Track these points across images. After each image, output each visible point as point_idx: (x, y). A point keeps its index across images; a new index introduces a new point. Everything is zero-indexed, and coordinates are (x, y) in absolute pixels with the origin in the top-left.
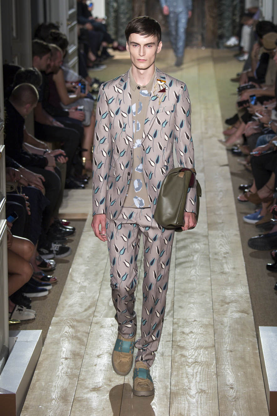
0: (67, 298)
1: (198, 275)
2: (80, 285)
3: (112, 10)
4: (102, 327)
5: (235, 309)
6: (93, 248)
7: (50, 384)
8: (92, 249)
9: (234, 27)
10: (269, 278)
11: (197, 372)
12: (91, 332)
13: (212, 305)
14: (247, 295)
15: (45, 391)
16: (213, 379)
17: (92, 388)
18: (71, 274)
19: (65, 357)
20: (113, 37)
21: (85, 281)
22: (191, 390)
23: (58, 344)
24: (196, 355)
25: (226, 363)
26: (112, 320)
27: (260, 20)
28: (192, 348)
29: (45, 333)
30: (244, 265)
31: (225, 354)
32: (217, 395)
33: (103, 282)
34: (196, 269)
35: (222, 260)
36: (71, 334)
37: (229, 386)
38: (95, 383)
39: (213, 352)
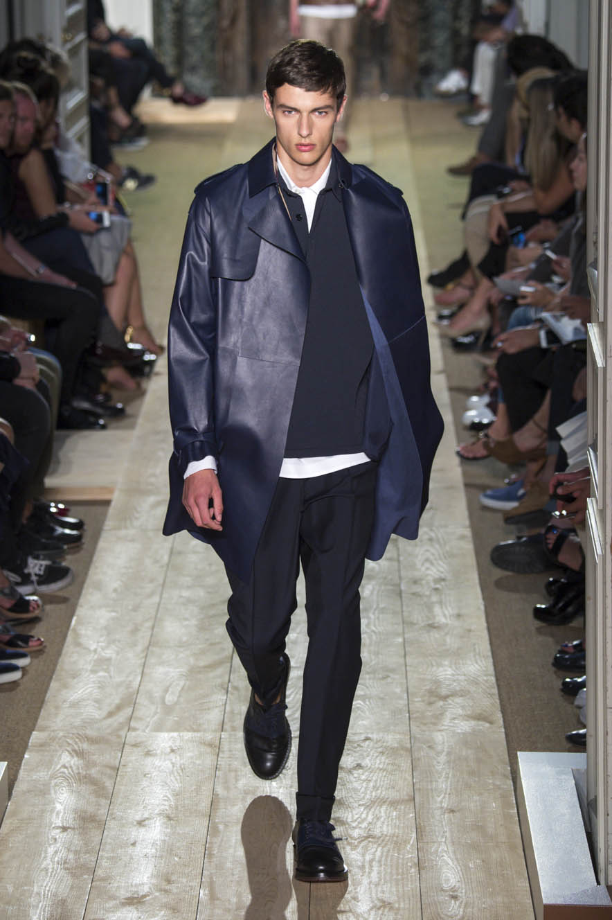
0: (66, 686)
1: (374, 632)
2: (96, 657)
3: (167, 7)
4: (151, 755)
5: (460, 712)
6: (126, 567)
7: (25, 888)
8: (124, 571)
9: (457, 48)
10: (541, 638)
11: (371, 861)
12: (124, 765)
13: (406, 702)
14: (489, 678)
15: (13, 906)
16: (411, 876)
17: (126, 899)
18: (74, 630)
19: (61, 825)
20: (171, 70)
21: (107, 647)
22: (358, 902)
23: (45, 794)
24: (371, 821)
25: (439, 840)
26: (172, 737)
27: (519, 31)
28: (361, 803)
29: (15, 768)
30: (482, 608)
31: (437, 818)
32: (419, 914)
33: (150, 648)
34: (369, 618)
35: (429, 597)
36: (76, 771)
37: (447, 894)
38: (132, 885)
39: (409, 813)
